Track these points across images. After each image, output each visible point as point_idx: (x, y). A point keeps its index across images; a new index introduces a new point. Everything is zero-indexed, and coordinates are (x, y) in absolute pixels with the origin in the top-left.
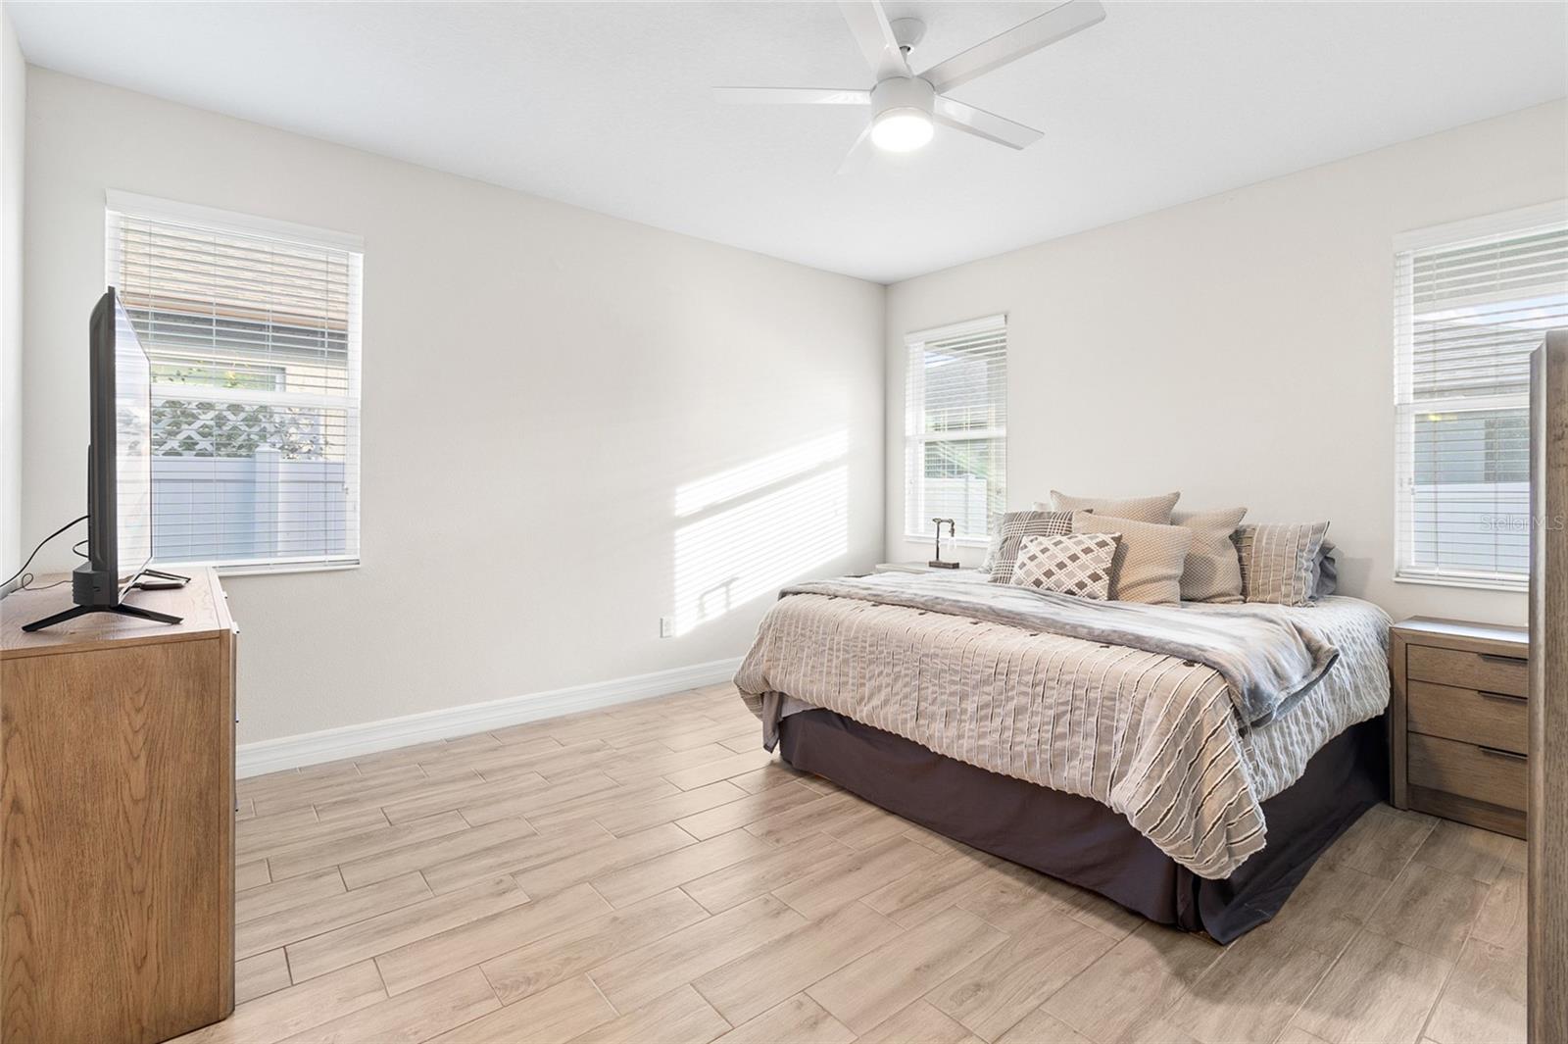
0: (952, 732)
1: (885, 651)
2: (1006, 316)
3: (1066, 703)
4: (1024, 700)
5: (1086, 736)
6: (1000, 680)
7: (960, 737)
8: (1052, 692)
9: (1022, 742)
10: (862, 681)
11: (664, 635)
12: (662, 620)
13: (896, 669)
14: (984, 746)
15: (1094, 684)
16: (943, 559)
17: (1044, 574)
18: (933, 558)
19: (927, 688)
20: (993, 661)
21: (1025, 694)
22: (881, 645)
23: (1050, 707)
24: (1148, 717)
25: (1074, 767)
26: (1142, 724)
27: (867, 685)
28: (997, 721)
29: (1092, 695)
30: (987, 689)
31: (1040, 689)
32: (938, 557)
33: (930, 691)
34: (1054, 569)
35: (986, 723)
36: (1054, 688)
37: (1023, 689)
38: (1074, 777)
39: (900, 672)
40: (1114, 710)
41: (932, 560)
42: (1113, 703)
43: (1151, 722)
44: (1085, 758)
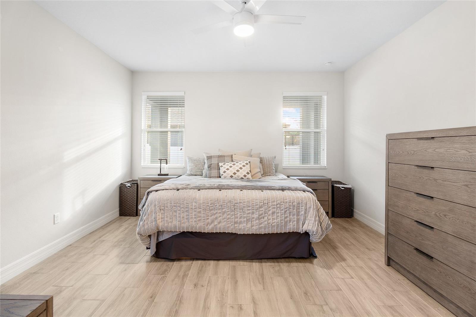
0: (249, 225)
1: (218, 205)
2: (185, 93)
3: (287, 208)
4: (274, 210)
5: (293, 215)
6: (265, 206)
7: (252, 226)
8: (282, 206)
9: (275, 222)
10: (208, 217)
11: (56, 222)
12: (54, 215)
13: (223, 210)
14: (262, 227)
15: (294, 201)
16: (162, 173)
17: (233, 174)
18: (159, 173)
19: (238, 214)
20: (262, 201)
21: (274, 208)
22: (215, 203)
23: (283, 210)
24: (309, 206)
25: (291, 225)
26: (307, 209)
27: (210, 219)
28: (266, 218)
29: (294, 204)
30: (261, 209)
31: (278, 206)
32: (160, 172)
33: (239, 215)
34: (236, 172)
35: (262, 220)
36: (283, 204)
37: (273, 207)
38: (291, 227)
39: (225, 211)
40: (300, 207)
41: (158, 174)
42: (299, 205)
43: (310, 207)
44: (294, 221)
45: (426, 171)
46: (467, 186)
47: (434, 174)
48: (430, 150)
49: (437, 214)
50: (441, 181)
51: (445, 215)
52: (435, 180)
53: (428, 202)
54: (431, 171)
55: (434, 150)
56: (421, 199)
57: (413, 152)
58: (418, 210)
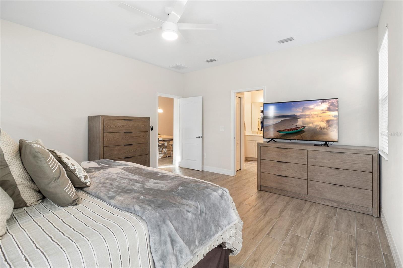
45: (129, 134)
46: (144, 137)
47: (132, 135)
48: (130, 125)
49: (134, 150)
50: (135, 137)
51: (137, 150)
52: (133, 137)
53: (129, 147)
54: (131, 134)
55: (132, 125)
56: (127, 147)
57: (121, 126)
58: (125, 153)
